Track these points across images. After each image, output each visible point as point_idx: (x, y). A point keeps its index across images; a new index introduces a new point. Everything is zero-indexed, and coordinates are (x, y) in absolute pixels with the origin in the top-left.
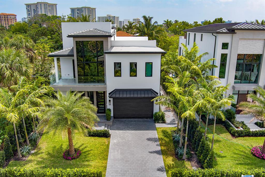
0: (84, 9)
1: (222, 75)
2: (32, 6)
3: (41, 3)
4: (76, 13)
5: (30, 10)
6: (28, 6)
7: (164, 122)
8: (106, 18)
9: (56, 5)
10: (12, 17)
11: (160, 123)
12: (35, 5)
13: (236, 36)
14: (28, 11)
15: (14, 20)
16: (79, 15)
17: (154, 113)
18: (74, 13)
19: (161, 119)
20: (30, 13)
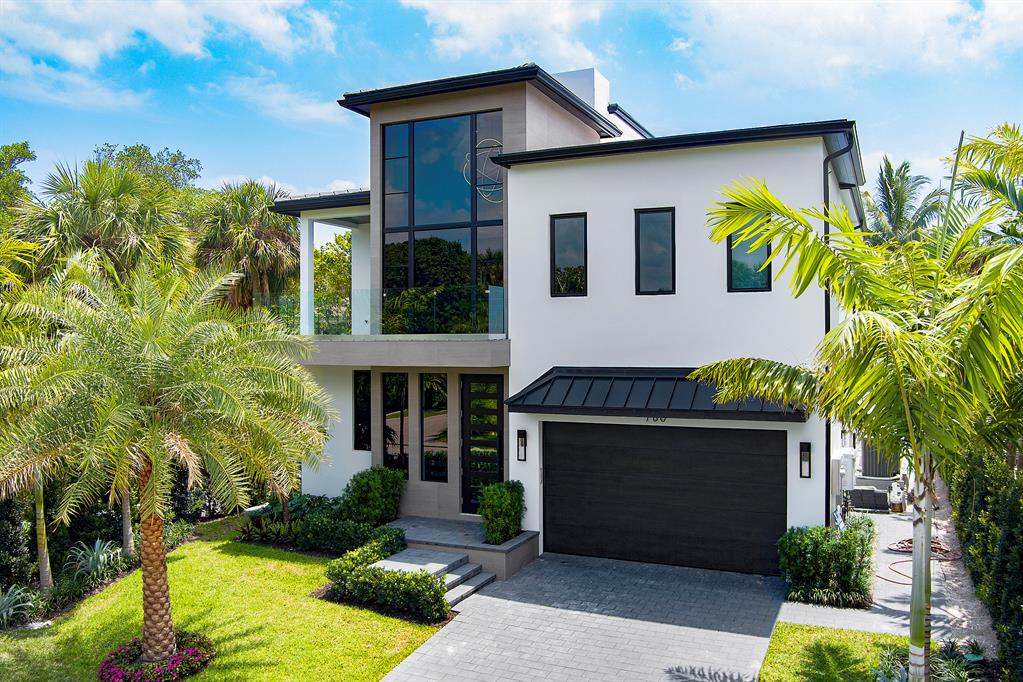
11: (819, 602)
17: (789, 527)
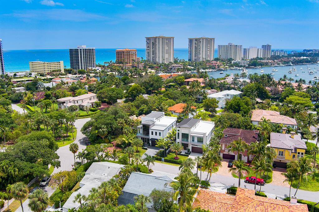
0: (202, 40)
2: (151, 39)
3: (159, 38)
4: (194, 44)
5: (149, 43)
6: (148, 39)
8: (227, 46)
9: (173, 38)
10: (133, 52)
12: (154, 38)
13: (181, 129)
14: (148, 43)
15: (134, 55)
16: (196, 45)
18: (192, 44)
20: (149, 45)
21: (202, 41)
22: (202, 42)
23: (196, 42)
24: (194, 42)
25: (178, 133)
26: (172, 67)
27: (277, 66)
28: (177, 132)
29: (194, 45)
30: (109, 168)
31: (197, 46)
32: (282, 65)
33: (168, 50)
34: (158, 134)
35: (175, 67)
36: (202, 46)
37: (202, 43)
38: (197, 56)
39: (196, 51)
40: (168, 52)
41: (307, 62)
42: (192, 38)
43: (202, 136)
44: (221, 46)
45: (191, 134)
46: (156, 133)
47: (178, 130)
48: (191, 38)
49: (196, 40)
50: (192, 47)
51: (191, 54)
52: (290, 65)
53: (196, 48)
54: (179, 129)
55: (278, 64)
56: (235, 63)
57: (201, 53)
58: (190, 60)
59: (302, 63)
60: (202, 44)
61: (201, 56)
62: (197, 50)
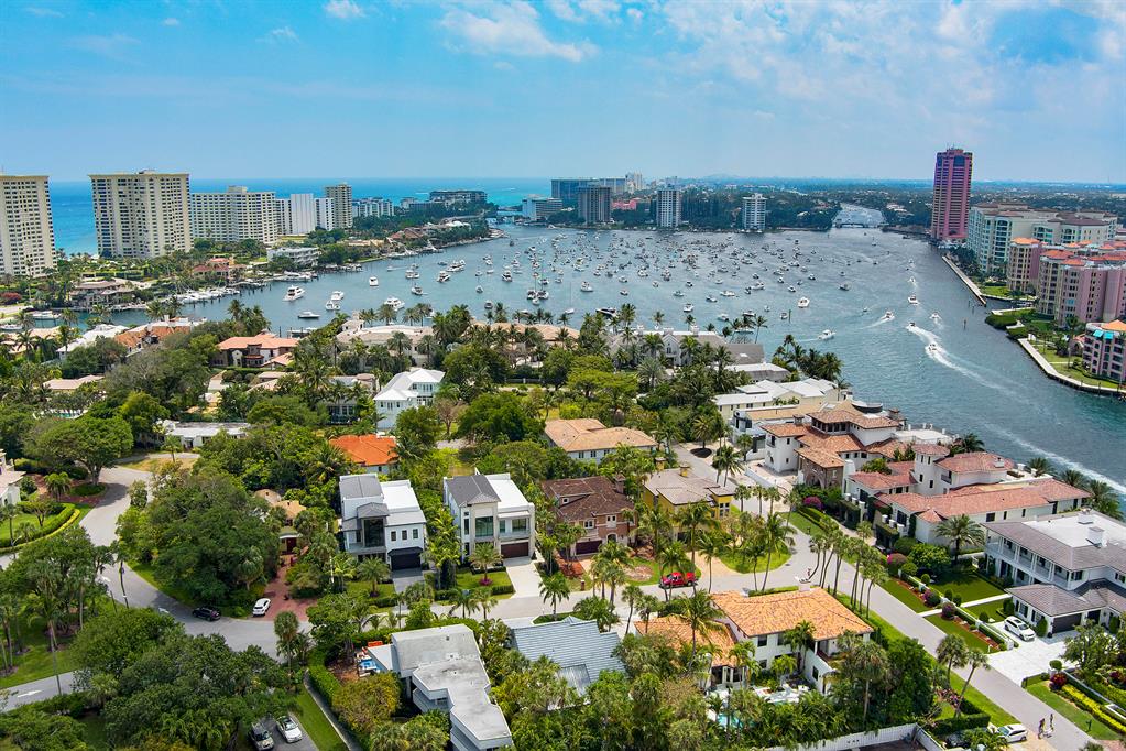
0: (146, 182)
1: (467, 532)
4: (115, 194)
7: (428, 569)
8: (225, 198)
9: (45, 178)
11: (425, 570)
13: (472, 508)
16: (126, 201)
17: (421, 564)
18: (107, 194)
19: (426, 567)
21: (148, 187)
22: (148, 190)
23: (122, 188)
24: (115, 189)
25: (467, 521)
26: (83, 292)
27: (397, 258)
28: (463, 518)
29: (116, 200)
30: (448, 639)
31: (127, 205)
32: (410, 253)
33: (30, 226)
34: (410, 534)
35: (96, 292)
36: (149, 202)
37: (149, 194)
38: (132, 239)
39: (125, 222)
40: (31, 231)
41: (467, 238)
42: (106, 176)
43: (527, 513)
44: (202, 198)
45: (500, 516)
46: (405, 532)
47: (466, 514)
48: (102, 174)
49: (122, 181)
50: (108, 206)
51: (106, 232)
52: (430, 252)
53: (124, 210)
54: (467, 510)
55: (397, 250)
56: (280, 258)
57: (150, 227)
58: (106, 254)
59: (456, 239)
60: (149, 198)
61: (150, 237)
62: (129, 217)
